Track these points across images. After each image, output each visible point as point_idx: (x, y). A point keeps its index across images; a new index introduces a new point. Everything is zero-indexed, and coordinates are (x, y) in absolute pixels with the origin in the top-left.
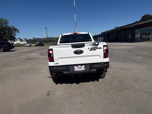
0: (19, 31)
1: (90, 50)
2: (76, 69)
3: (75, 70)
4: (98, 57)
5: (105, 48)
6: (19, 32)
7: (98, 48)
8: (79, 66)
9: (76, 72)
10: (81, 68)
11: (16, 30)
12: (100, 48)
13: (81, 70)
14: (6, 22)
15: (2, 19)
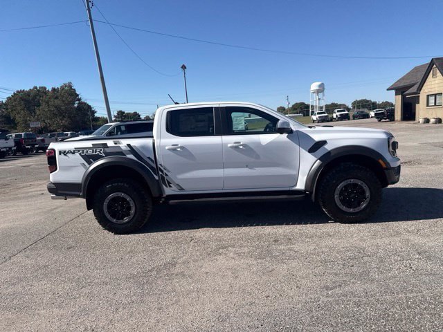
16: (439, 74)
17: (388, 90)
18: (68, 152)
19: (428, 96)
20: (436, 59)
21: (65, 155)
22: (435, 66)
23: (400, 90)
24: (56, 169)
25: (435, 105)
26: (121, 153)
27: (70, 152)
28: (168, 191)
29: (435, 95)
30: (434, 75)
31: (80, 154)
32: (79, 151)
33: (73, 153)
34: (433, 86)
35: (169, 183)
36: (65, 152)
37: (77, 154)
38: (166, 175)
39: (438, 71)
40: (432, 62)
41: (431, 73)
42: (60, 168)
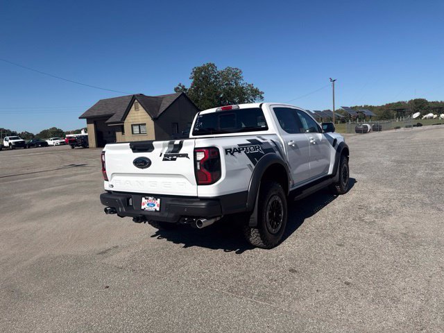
0: (262, 95)
1: (164, 160)
2: (144, 204)
3: (143, 207)
4: (184, 180)
5: (201, 156)
6: (262, 98)
7: (179, 156)
8: (150, 198)
9: (143, 213)
10: (154, 205)
11: (256, 93)
12: (186, 155)
13: (153, 209)
14: (237, 75)
15: (229, 70)
16: (141, 108)
17: (80, 118)
19: (132, 125)
20: (137, 95)
21: (232, 154)
22: (136, 101)
23: (90, 120)
24: (220, 177)
25: (140, 133)
27: (236, 149)
29: (139, 125)
30: (136, 109)
31: (246, 153)
32: (244, 149)
33: (239, 151)
34: (136, 118)
36: (231, 149)
37: (243, 153)
39: (140, 105)
40: (134, 98)
41: (133, 106)
42: (228, 174)
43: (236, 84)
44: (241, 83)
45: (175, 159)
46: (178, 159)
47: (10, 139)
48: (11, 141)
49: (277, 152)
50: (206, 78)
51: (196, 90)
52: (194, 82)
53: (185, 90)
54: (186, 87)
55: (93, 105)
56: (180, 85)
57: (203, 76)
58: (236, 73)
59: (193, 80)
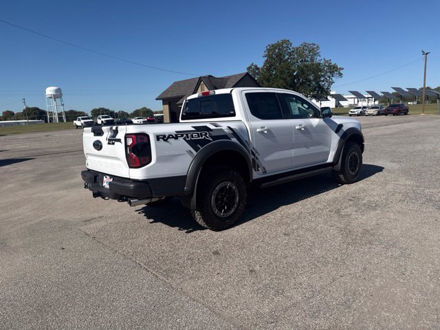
0: (341, 72)
1: (108, 143)
2: (104, 182)
3: (104, 185)
4: (120, 163)
5: (130, 142)
6: (341, 75)
7: (116, 140)
8: (108, 177)
9: (104, 189)
11: (334, 69)
14: (313, 51)
15: (305, 45)
16: (206, 89)
17: (157, 99)
18: (169, 137)
20: (203, 77)
21: (166, 140)
22: (202, 83)
23: (166, 101)
24: (150, 161)
26: (225, 136)
27: (170, 136)
28: (256, 175)
30: (202, 90)
31: (184, 139)
32: (182, 136)
33: (176, 138)
35: (258, 167)
36: (165, 136)
37: (181, 139)
38: (257, 159)
39: (205, 87)
40: (200, 79)
41: (200, 88)
42: (158, 159)
43: (312, 60)
44: (318, 59)
45: (113, 144)
46: (116, 143)
47: (103, 117)
48: (103, 120)
49: (234, 140)
50: (280, 55)
51: (269, 69)
52: (267, 61)
53: (258, 69)
54: (258, 67)
55: (168, 87)
56: (252, 65)
57: (277, 55)
58: (313, 49)
59: (266, 59)
